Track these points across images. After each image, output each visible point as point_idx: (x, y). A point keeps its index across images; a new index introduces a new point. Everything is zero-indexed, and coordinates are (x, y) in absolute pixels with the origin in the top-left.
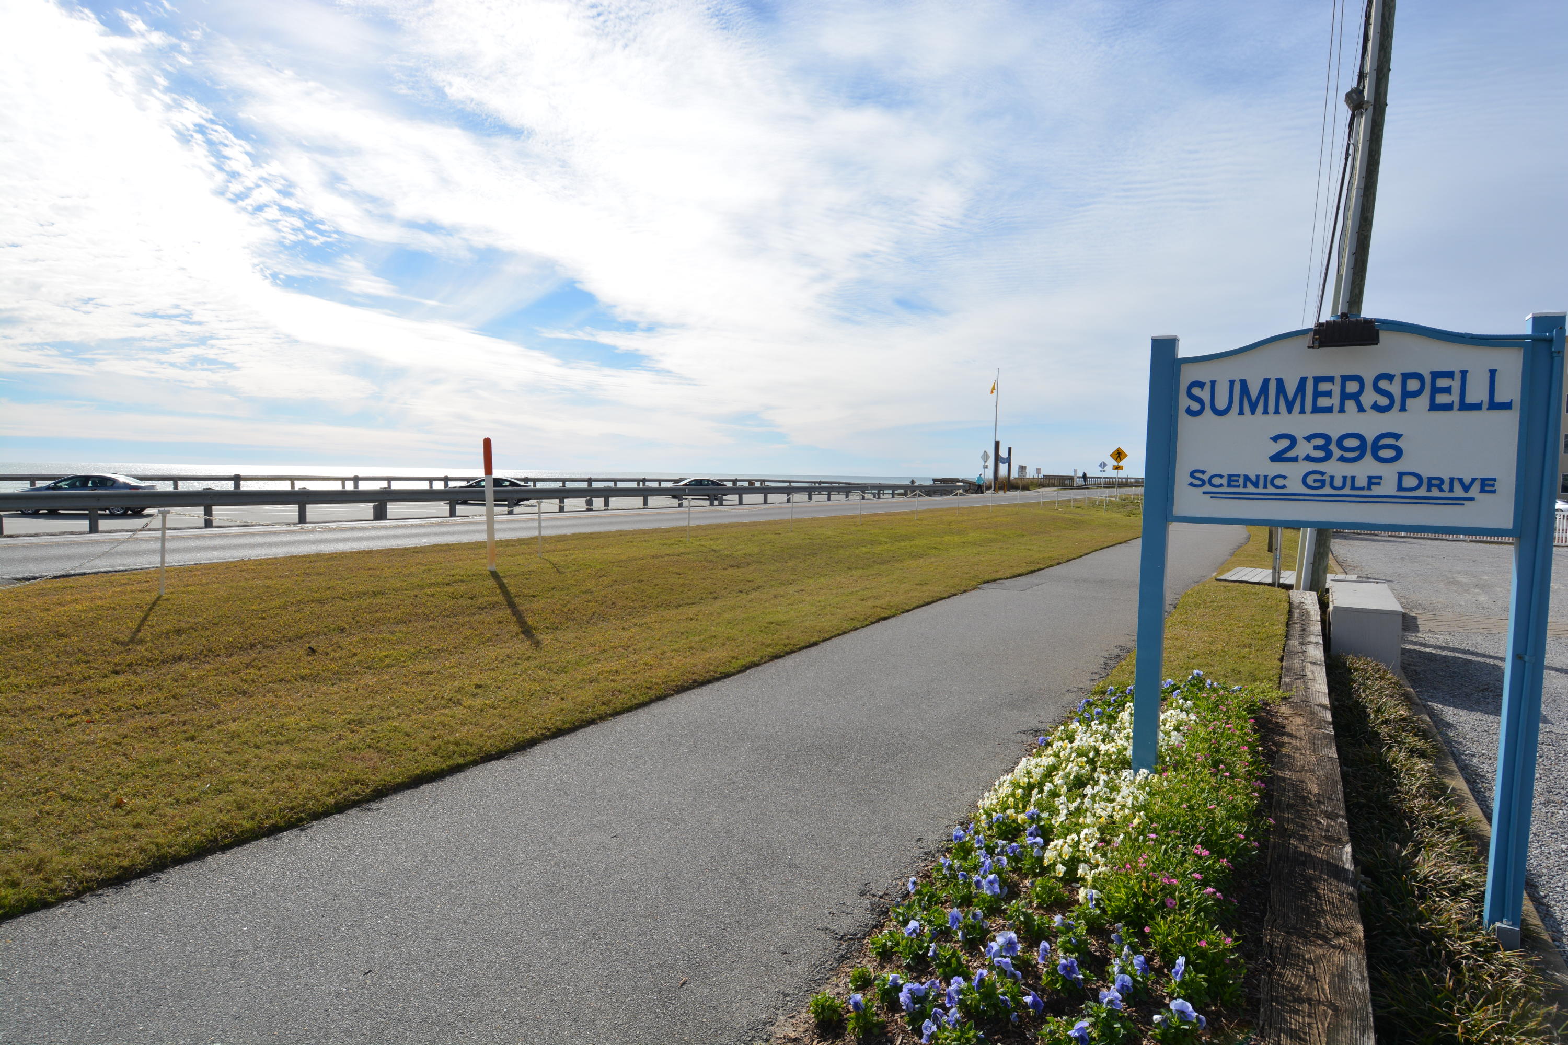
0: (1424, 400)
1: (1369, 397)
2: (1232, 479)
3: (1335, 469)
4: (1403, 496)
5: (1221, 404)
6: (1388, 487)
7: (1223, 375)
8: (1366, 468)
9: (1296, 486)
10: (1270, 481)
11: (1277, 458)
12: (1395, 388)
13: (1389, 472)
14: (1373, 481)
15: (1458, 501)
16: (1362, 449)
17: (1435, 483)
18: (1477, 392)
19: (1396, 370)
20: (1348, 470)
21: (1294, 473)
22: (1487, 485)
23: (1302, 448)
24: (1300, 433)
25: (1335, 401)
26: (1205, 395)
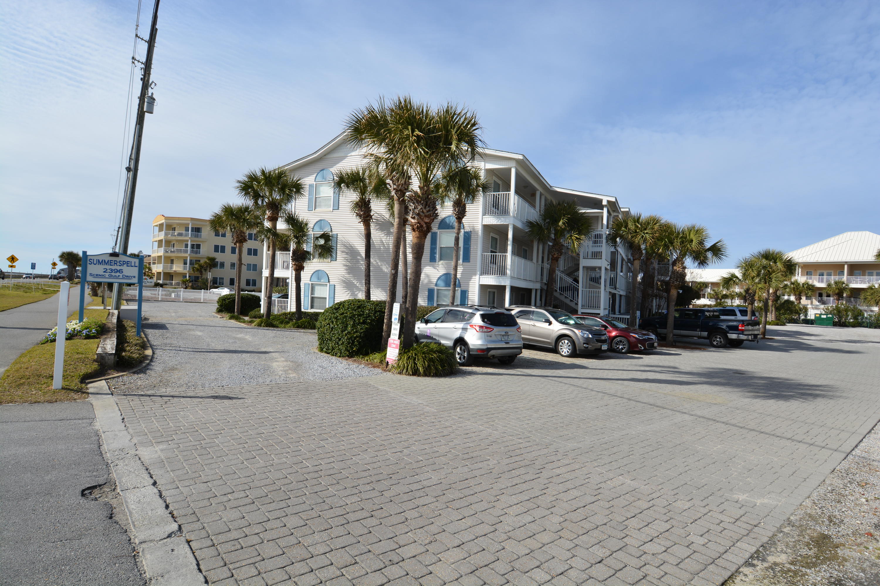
0: (126, 265)
1: (118, 264)
2: (97, 275)
3: (113, 274)
4: (123, 278)
5: (95, 263)
6: (121, 277)
7: (95, 258)
8: (118, 274)
9: (107, 276)
10: (103, 275)
11: (104, 272)
12: (122, 263)
13: (121, 275)
14: (119, 276)
15: (130, 279)
16: (117, 271)
17: (127, 276)
18: (133, 264)
19: (122, 260)
20: (115, 274)
21: (107, 275)
22: (134, 277)
23: (108, 271)
24: (108, 268)
25: (113, 264)
26: (92, 261)
